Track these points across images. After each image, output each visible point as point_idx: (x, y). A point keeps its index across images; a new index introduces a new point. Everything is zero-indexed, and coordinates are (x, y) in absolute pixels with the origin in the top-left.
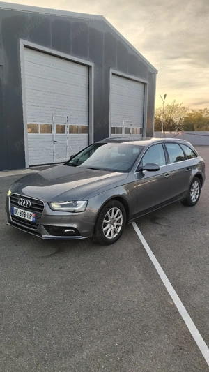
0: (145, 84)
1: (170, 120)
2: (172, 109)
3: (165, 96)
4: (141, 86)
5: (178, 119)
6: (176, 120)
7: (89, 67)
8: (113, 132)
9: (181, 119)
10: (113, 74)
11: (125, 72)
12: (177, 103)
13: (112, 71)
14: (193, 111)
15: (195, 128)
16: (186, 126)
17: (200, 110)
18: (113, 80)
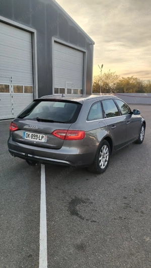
0: (84, 53)
1: (107, 84)
2: (108, 76)
3: (102, 66)
4: (81, 54)
5: (113, 84)
6: (111, 85)
7: (32, 33)
8: (56, 92)
9: (114, 84)
10: (55, 42)
11: (66, 41)
12: (111, 72)
13: (53, 39)
14: (123, 78)
15: (125, 90)
16: (119, 89)
17: (128, 78)
18: (55, 47)
